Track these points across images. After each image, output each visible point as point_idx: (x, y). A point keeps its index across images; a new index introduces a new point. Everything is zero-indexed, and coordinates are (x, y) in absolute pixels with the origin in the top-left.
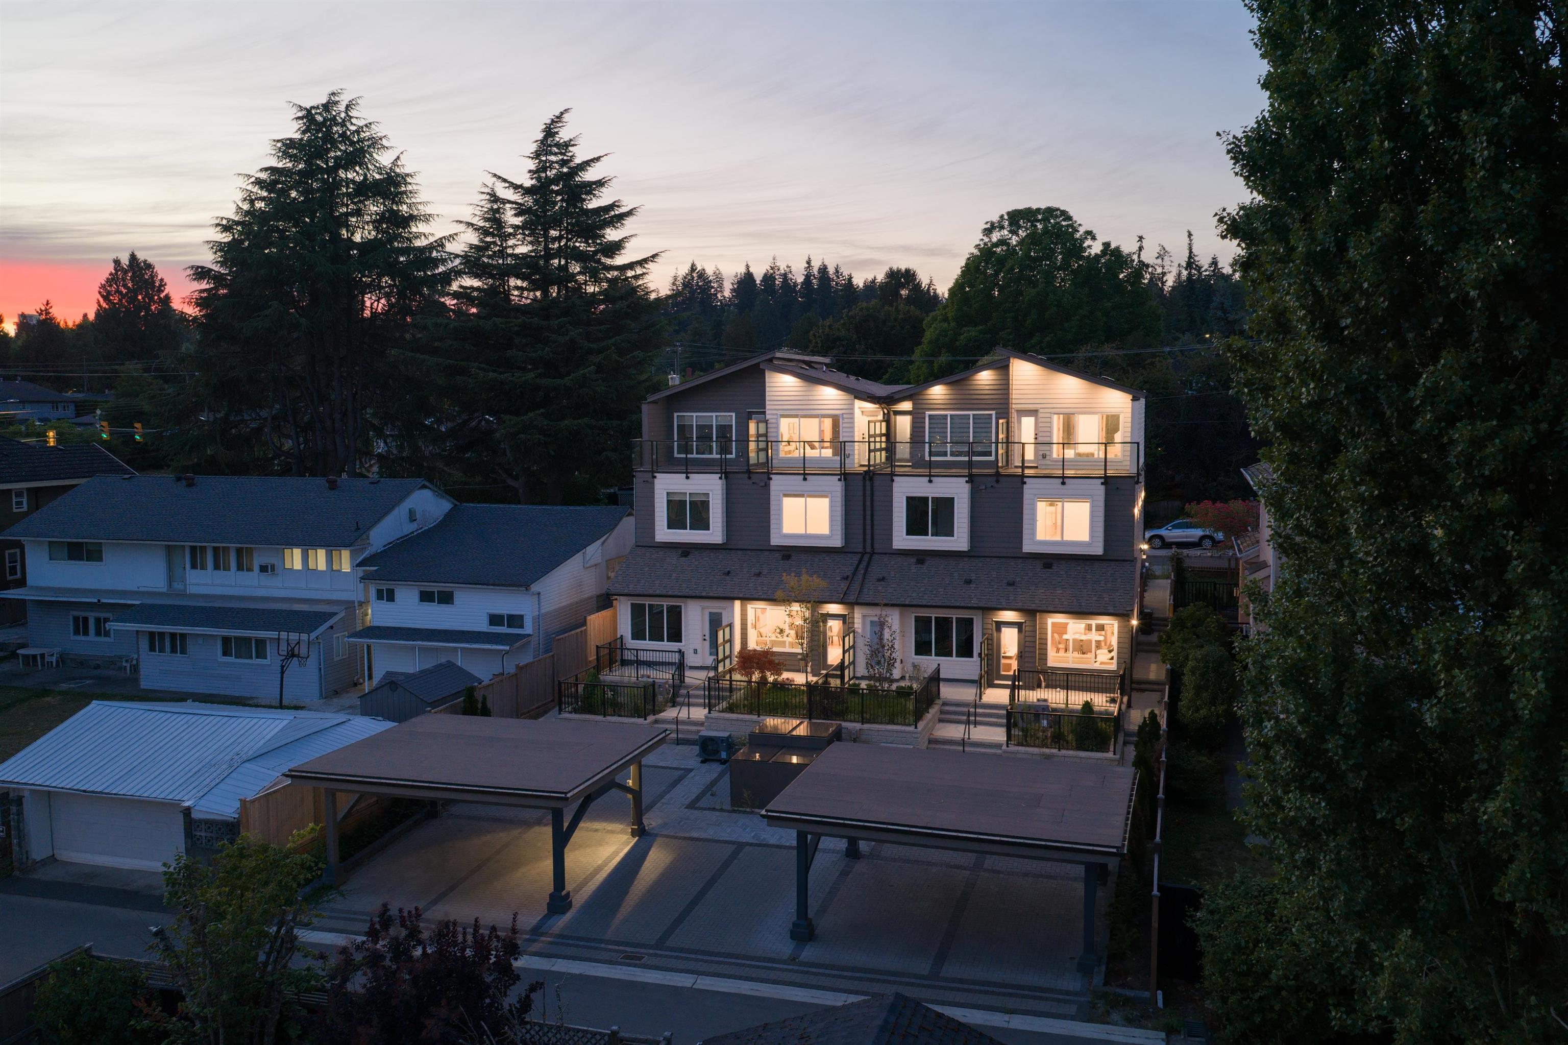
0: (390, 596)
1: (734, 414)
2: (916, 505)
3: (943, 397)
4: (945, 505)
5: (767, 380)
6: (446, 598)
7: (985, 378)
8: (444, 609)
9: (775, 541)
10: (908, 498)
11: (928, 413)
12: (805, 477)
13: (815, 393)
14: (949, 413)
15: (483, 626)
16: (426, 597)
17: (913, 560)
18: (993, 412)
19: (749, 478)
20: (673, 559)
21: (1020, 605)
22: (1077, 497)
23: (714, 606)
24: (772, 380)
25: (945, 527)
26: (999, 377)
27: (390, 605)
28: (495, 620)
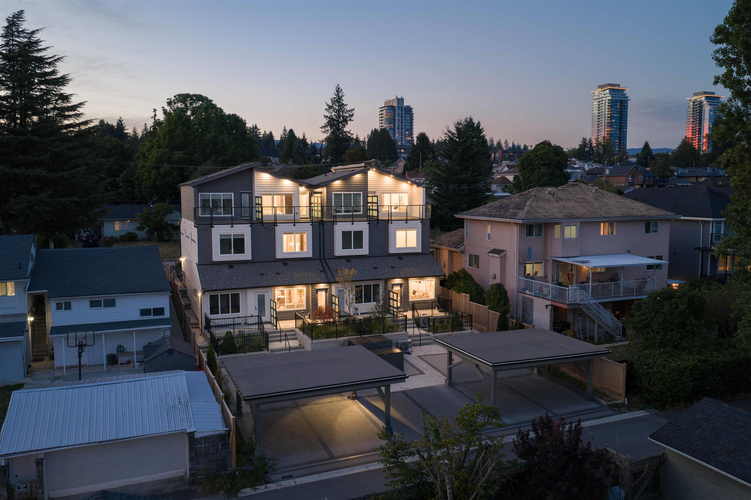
0: (68, 307)
1: (233, 194)
2: (346, 235)
3: (340, 185)
4: (359, 234)
5: (255, 176)
6: (111, 303)
7: (358, 177)
8: (110, 310)
9: (279, 256)
10: (342, 232)
11: (333, 193)
12: (295, 223)
13: (280, 183)
14: (343, 193)
15: (137, 316)
16: (94, 304)
17: (344, 261)
18: (361, 193)
19: (262, 226)
20: (225, 270)
21: (403, 276)
22: (411, 228)
23: (261, 291)
24: (258, 176)
25: (359, 245)
26: (364, 177)
27: (68, 312)
28: (144, 312)
